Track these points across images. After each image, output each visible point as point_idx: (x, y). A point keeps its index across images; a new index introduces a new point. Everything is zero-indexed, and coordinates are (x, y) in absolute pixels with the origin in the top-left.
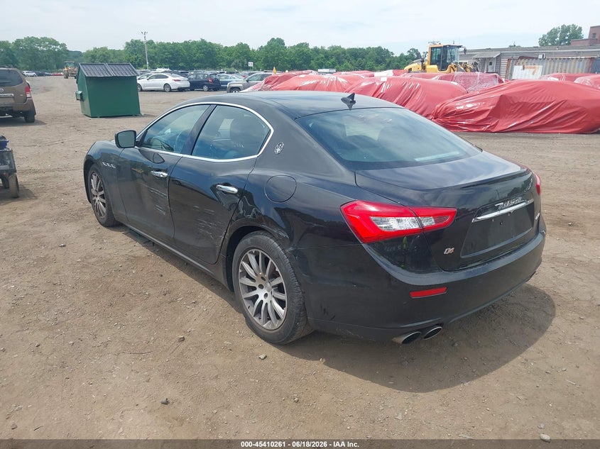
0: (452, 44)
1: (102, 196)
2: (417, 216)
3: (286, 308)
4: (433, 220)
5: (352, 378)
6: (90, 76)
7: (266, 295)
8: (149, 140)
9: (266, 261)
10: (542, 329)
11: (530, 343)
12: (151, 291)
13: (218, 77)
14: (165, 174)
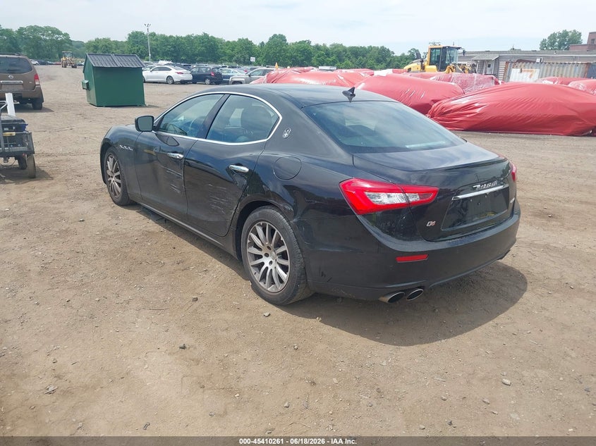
0: (452, 46)
1: (118, 177)
2: (404, 192)
3: (288, 273)
4: (418, 197)
5: (344, 333)
6: (97, 66)
7: (271, 263)
8: (166, 125)
9: (272, 231)
10: (513, 301)
11: (502, 312)
12: (165, 260)
13: (220, 71)
14: (181, 156)
